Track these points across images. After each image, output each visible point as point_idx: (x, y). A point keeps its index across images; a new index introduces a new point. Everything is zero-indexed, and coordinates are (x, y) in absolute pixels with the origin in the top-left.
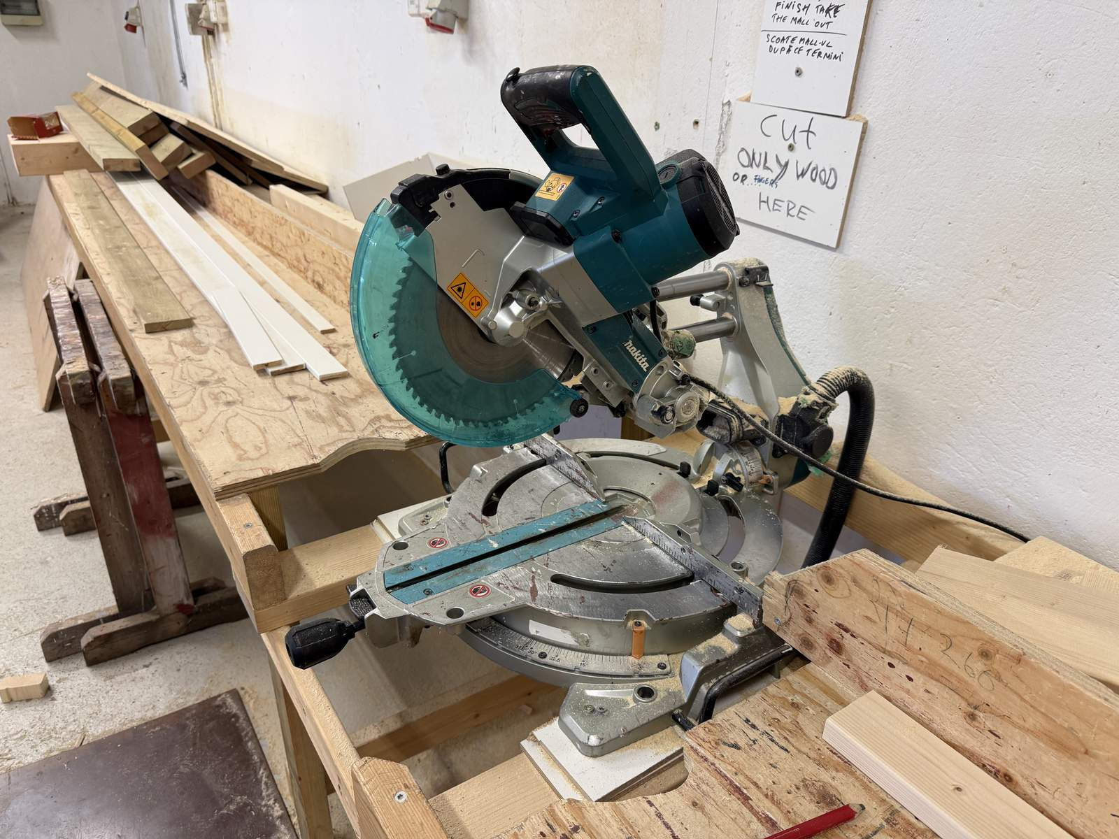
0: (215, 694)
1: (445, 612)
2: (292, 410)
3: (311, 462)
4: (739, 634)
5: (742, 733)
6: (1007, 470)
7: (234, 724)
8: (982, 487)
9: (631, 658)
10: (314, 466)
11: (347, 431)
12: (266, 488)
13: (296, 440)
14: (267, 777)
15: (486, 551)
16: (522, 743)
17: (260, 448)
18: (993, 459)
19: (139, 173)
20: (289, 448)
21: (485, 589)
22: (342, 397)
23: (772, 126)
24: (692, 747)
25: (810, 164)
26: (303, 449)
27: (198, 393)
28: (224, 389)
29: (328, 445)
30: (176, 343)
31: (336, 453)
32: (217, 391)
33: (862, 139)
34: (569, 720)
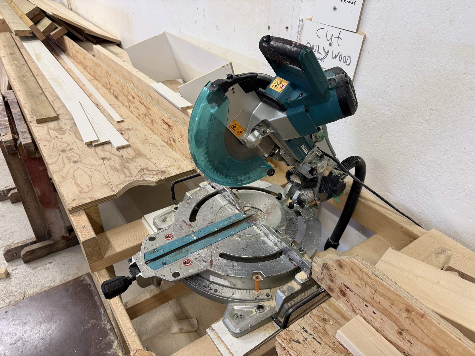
0: (80, 275)
1: (172, 274)
2: (103, 165)
3: (112, 194)
4: (301, 282)
5: (301, 335)
6: (420, 197)
7: (89, 289)
8: (409, 203)
9: (254, 291)
10: (113, 195)
11: (128, 177)
12: (92, 207)
13: (105, 182)
14: (104, 312)
15: (191, 241)
16: (206, 330)
17: (89, 186)
18: (414, 192)
19: (32, 36)
20: (102, 186)
21: (190, 261)
22: (126, 158)
23: (322, 33)
24: (279, 343)
25: (339, 53)
26: (109, 186)
27: (61, 156)
28: (72, 154)
29: (120, 184)
30: (51, 129)
31: (123, 188)
32: (69, 155)
33: (363, 43)
34: (227, 321)
